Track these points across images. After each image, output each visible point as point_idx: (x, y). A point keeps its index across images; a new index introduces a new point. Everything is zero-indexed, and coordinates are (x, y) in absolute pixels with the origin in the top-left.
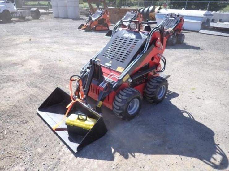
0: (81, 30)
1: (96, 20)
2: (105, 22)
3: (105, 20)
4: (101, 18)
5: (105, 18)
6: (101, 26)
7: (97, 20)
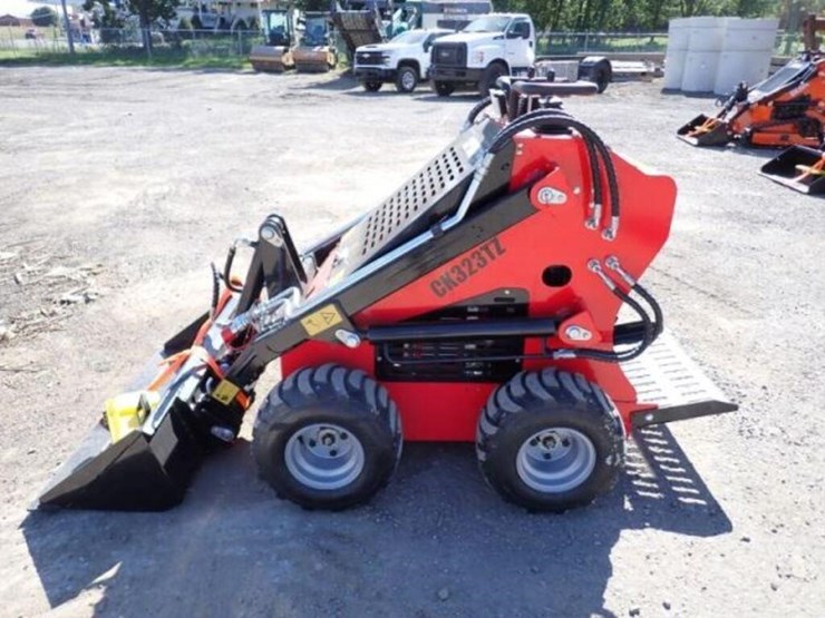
0: (687, 137)
1: (764, 101)
2: (810, 113)
3: (815, 103)
4: (794, 93)
5: (813, 97)
6: (788, 127)
7: (770, 104)
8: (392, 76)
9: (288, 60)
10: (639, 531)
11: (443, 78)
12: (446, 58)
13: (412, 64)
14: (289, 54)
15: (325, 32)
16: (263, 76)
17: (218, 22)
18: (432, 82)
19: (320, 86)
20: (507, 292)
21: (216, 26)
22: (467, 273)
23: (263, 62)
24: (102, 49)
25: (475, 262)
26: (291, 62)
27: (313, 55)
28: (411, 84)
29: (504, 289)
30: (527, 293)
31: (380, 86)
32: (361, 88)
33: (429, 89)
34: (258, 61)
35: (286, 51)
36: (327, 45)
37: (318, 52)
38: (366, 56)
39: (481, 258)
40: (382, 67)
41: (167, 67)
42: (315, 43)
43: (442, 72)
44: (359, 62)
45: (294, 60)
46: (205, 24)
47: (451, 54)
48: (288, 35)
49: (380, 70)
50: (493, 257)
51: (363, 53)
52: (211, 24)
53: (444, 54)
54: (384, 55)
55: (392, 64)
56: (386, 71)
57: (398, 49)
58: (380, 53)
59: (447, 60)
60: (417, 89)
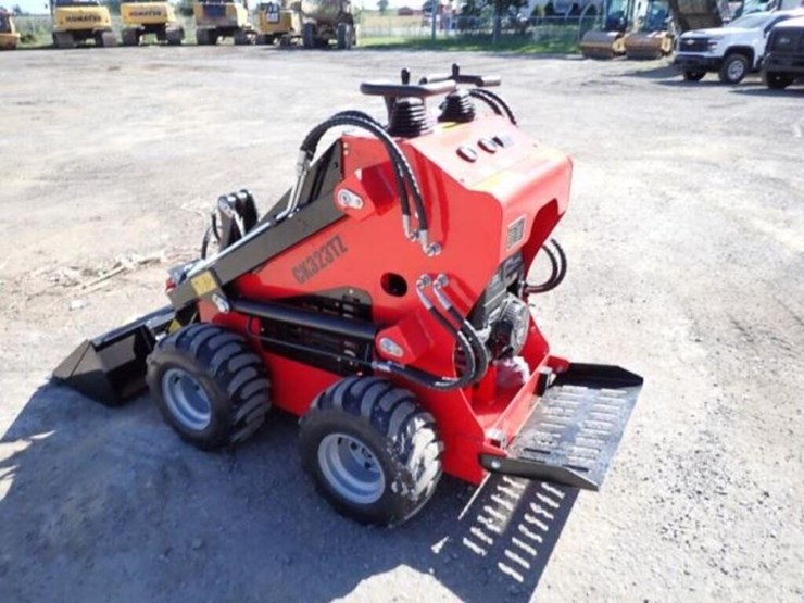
8: (717, 65)
9: (619, 46)
10: (417, 574)
11: (777, 68)
12: (784, 45)
13: (745, 52)
14: (620, 41)
15: (667, 16)
16: (589, 62)
17: (571, 8)
18: (763, 73)
19: (639, 74)
20: (351, 292)
21: (567, 14)
22: (319, 265)
23: (593, 48)
24: (457, 35)
25: (324, 255)
26: (622, 49)
27: (647, 41)
28: (739, 74)
29: (349, 288)
30: (370, 296)
31: (702, 75)
32: (681, 78)
33: (759, 80)
34: (588, 48)
35: (618, 37)
36: (665, 30)
37: (653, 38)
38: (690, 42)
39: (328, 253)
40: (706, 54)
41: (503, 53)
42: (652, 28)
43: (776, 62)
44: (682, 49)
45: (625, 46)
46: (558, 11)
47: (792, 41)
48: (626, 19)
49: (702, 57)
50: (338, 255)
51: (688, 39)
52: (562, 11)
53: (783, 41)
54: (710, 41)
55: (719, 51)
56: (710, 59)
57: (730, 35)
58: (707, 39)
59: (784, 48)
60: (745, 80)
